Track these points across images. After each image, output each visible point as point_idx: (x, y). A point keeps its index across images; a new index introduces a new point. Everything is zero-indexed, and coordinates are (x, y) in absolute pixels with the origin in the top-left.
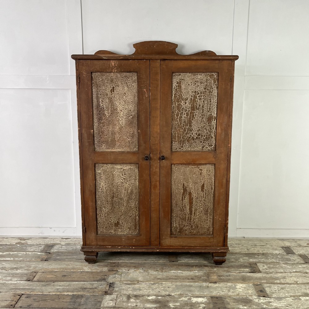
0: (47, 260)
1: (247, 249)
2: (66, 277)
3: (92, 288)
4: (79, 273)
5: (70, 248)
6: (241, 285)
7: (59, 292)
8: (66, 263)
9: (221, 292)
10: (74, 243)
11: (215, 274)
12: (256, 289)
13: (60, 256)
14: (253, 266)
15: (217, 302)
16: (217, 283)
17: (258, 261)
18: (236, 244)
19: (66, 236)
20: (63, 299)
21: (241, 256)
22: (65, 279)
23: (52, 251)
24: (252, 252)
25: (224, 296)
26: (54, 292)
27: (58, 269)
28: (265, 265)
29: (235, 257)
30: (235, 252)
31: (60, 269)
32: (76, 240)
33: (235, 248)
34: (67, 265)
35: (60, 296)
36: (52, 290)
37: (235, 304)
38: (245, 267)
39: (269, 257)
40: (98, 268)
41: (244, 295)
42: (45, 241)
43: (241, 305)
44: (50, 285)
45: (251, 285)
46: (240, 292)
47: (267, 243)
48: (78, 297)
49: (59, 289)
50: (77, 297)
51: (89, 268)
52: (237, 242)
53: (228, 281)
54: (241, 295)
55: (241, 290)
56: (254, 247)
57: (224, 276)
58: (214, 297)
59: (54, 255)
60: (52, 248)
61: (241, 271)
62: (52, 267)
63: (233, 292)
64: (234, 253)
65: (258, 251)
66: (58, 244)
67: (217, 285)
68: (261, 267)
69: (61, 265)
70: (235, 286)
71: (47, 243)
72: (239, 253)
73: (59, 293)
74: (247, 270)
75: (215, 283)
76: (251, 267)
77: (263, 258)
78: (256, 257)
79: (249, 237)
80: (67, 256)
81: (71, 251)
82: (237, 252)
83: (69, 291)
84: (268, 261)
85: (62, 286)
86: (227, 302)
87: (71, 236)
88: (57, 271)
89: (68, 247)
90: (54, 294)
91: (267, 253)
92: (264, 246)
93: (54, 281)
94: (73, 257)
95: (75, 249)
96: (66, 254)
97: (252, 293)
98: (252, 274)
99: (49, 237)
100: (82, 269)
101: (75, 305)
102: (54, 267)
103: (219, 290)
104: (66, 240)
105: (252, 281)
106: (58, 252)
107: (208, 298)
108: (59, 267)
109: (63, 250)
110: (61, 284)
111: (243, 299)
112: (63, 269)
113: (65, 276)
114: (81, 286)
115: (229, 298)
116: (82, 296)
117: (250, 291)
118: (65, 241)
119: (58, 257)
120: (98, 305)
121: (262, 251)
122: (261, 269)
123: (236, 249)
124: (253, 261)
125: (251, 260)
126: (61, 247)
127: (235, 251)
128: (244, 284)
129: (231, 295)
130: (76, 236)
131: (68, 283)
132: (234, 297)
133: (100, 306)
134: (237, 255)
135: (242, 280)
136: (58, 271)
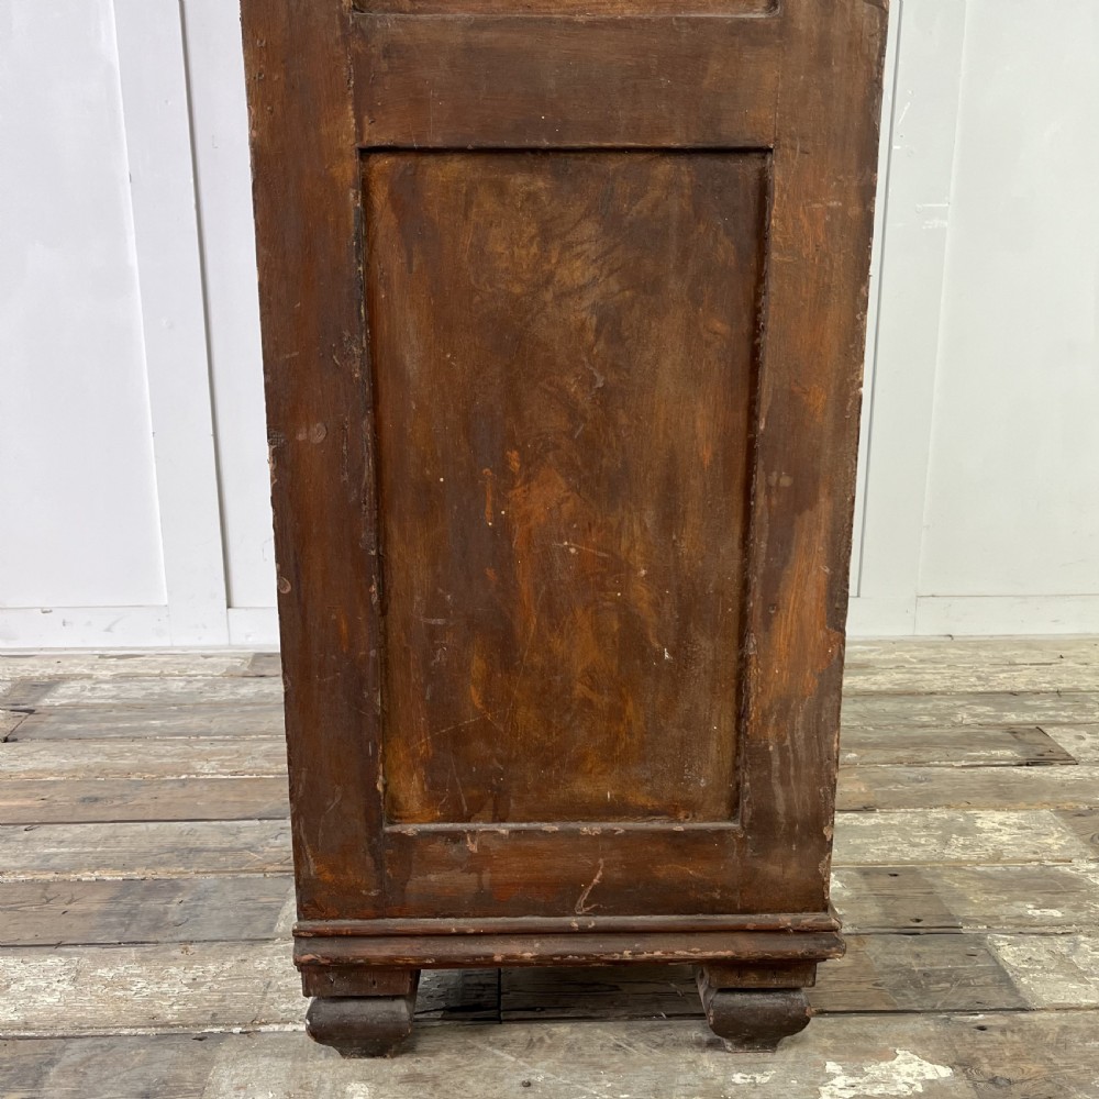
0: (15, 740)
1: (979, 678)
2: (98, 805)
3: (231, 849)
4: (171, 785)
5: (135, 692)
6: (999, 816)
7: (52, 869)
8: (107, 747)
9: (906, 847)
10: (157, 672)
11: (855, 776)
12: (1078, 831)
13: (85, 721)
14: (1028, 737)
15: (897, 892)
16: (873, 811)
17: (1042, 718)
18: (922, 661)
19: (123, 648)
20: (70, 903)
21: (959, 703)
22: (93, 813)
23: (46, 701)
24: (1003, 688)
25: (924, 862)
26: (24, 870)
27: (61, 773)
28: (1084, 734)
29: (929, 706)
30: (927, 689)
31: (76, 770)
32: (166, 663)
33: (918, 673)
34: (109, 756)
35: (53, 888)
36: (13, 864)
37: (992, 898)
38: (995, 742)
39: (1090, 705)
40: (268, 765)
41: (1030, 856)
42: (19, 668)
43: (1025, 900)
44: (8, 841)
45: (1044, 812)
46: (1003, 844)
47: (1060, 653)
48: (153, 888)
49: (56, 855)
50: (148, 889)
51: (222, 766)
52: (925, 653)
53: (927, 800)
54: (1015, 860)
55: (1005, 838)
56: (1006, 668)
57: (899, 782)
58: (879, 872)
59: (52, 719)
60: (47, 691)
61: (979, 758)
62: (31, 765)
63: (964, 847)
64: (919, 694)
65: (1034, 683)
66: (75, 677)
67: (875, 819)
68: (1065, 740)
69: (83, 754)
70: (973, 819)
71: (26, 674)
72: (943, 693)
73: (50, 876)
74: (1008, 753)
75: (867, 809)
76: (1021, 742)
77: (1064, 709)
78: (1029, 703)
79: (971, 636)
80: (117, 719)
81: (141, 702)
82: (934, 688)
83: (107, 866)
84: (1092, 719)
85: (72, 843)
86: (949, 888)
87: (147, 649)
88: (54, 782)
89: (127, 685)
90: (22, 877)
91: (1077, 690)
92: (1050, 664)
93: (31, 825)
94: (144, 723)
95: (160, 695)
96: (114, 713)
97: (1063, 848)
98: (1035, 771)
99: (42, 653)
100: (188, 769)
101: (134, 928)
102: (41, 766)
103: (891, 838)
104: (122, 662)
105: (1047, 798)
106: (76, 706)
107: (847, 876)
108: (69, 763)
109: (99, 698)
110: (67, 835)
111: (1031, 876)
112: (89, 769)
113: (96, 800)
114: (173, 839)
115: (957, 874)
116: (174, 887)
117: (1050, 841)
118: (117, 666)
119: (73, 727)
120: (260, 925)
121: (1049, 683)
122: (1071, 750)
123: (927, 677)
124: (1021, 720)
125: (1012, 717)
126: (93, 689)
127: (923, 684)
128: (1010, 810)
129: (958, 860)
130: (172, 648)
131: (105, 829)
132: (978, 869)
133: (271, 928)
134: (939, 700)
135: (998, 796)
136: (65, 781)
